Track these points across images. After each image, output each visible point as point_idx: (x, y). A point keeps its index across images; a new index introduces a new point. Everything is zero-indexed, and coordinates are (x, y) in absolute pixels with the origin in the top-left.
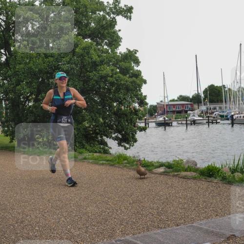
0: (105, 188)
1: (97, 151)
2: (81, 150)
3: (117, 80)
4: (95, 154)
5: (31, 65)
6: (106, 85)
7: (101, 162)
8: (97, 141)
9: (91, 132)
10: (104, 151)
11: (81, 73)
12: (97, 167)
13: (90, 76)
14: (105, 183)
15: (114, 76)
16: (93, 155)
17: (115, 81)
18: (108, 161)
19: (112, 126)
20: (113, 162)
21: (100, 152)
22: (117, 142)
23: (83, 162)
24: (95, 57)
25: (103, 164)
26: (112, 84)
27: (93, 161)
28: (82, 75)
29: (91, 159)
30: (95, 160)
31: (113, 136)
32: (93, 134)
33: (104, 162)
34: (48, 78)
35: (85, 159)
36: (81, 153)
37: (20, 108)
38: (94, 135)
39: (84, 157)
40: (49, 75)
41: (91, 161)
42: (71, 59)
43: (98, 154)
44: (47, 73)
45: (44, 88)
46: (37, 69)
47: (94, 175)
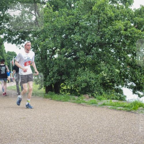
0: (123, 132)
1: (114, 98)
2: (100, 97)
3: (131, 34)
4: (113, 101)
5: (55, 23)
6: (121, 39)
7: (119, 108)
8: (114, 89)
9: (109, 81)
10: (120, 98)
11: (99, 29)
12: (115, 112)
13: (105, 32)
14: (123, 127)
15: (129, 30)
16: (111, 101)
17: (129, 35)
18: (124, 107)
19: (127, 75)
20: (130, 108)
21: (116, 99)
22: (132, 90)
23: (103, 107)
24: (110, 14)
25: (120, 110)
26: (127, 37)
27: (111, 107)
28: (100, 30)
29: (110, 105)
30: (113, 106)
31: (129, 84)
32: (110, 82)
33: (122, 108)
34: (70, 34)
35: (104, 105)
36: (100, 99)
37: (48, 60)
38: (111, 84)
39: (103, 103)
40: (71, 31)
41: (109, 107)
42: (89, 17)
43: (115, 101)
44: (69, 29)
45: (67, 43)
46: (60, 26)
47: (113, 119)
